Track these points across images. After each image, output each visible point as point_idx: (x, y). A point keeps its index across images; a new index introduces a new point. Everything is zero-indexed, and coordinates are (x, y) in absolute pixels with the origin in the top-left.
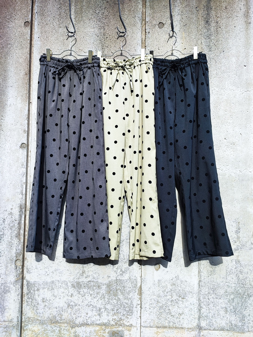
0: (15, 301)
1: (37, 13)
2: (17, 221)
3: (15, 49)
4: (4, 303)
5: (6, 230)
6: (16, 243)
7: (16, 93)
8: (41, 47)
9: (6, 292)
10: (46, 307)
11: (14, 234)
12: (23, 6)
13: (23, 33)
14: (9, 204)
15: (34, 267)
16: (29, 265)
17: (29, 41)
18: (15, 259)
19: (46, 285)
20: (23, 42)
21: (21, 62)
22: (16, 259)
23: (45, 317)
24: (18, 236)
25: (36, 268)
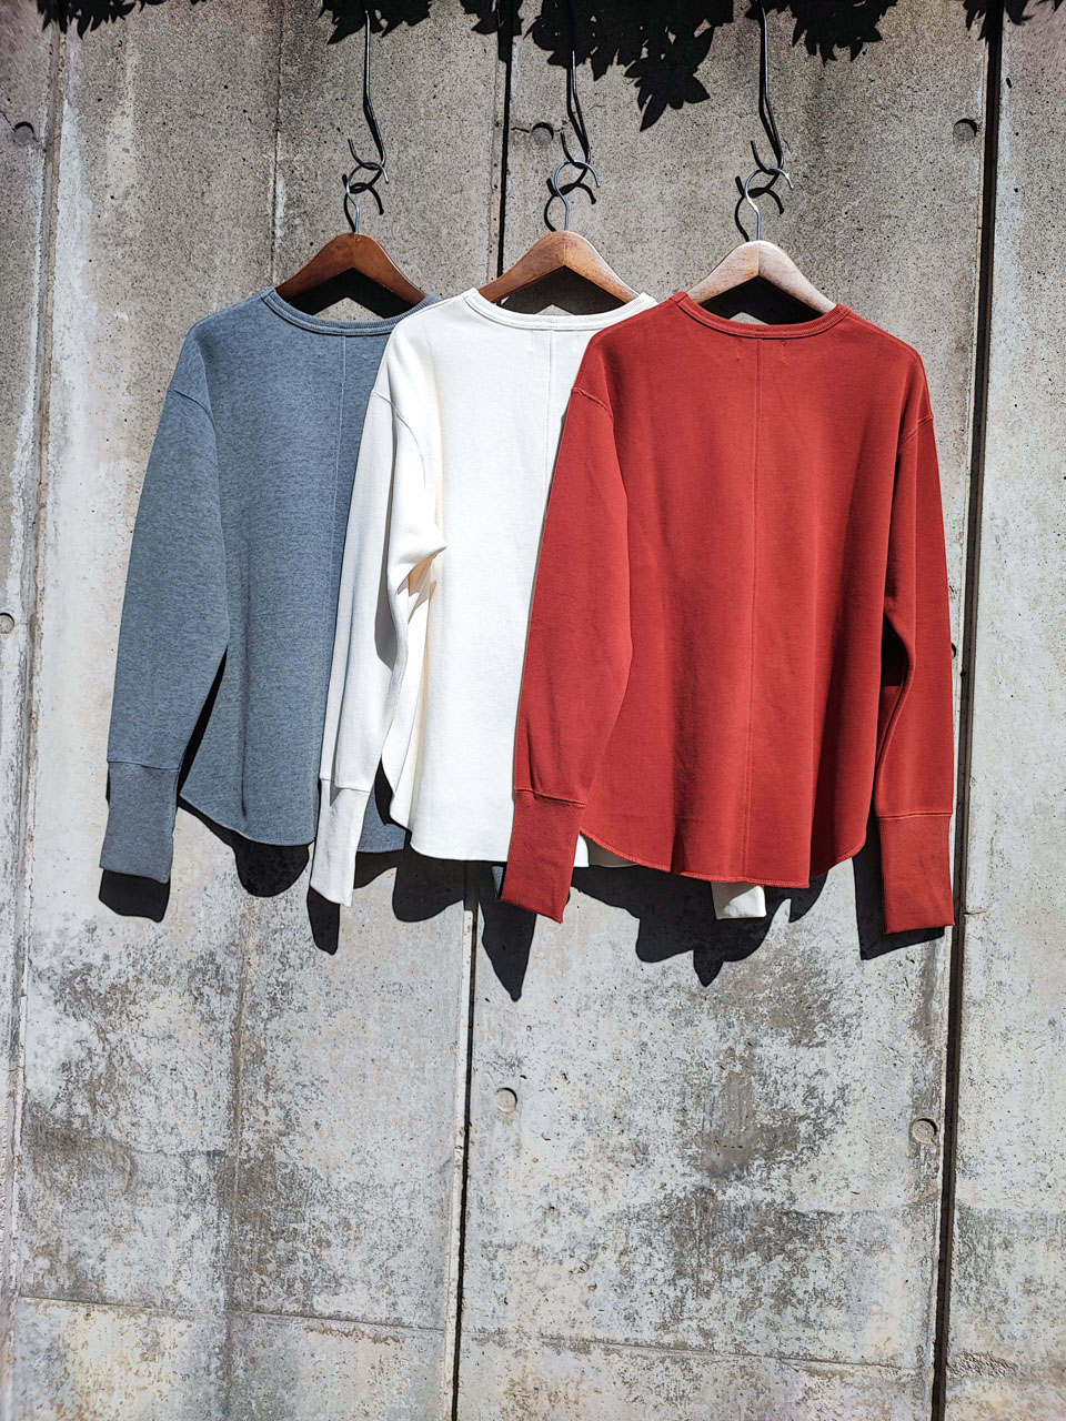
0: (907, 1285)
1: (1008, 80)
2: (917, 963)
3: (912, 238)
4: (863, 1293)
5: (872, 999)
6: (912, 1051)
8: (1028, 229)
9: (871, 1246)
10: (1041, 1312)
11: (905, 1015)
12: (949, 49)
13: (946, 170)
15: (991, 1152)
16: (969, 1144)
17: (972, 206)
18: (908, 1116)
19: (1042, 1227)
20: (946, 208)
21: (939, 295)
22: (915, 1117)
23: (1032, 1355)
24: (922, 1023)
25: (997, 1157)
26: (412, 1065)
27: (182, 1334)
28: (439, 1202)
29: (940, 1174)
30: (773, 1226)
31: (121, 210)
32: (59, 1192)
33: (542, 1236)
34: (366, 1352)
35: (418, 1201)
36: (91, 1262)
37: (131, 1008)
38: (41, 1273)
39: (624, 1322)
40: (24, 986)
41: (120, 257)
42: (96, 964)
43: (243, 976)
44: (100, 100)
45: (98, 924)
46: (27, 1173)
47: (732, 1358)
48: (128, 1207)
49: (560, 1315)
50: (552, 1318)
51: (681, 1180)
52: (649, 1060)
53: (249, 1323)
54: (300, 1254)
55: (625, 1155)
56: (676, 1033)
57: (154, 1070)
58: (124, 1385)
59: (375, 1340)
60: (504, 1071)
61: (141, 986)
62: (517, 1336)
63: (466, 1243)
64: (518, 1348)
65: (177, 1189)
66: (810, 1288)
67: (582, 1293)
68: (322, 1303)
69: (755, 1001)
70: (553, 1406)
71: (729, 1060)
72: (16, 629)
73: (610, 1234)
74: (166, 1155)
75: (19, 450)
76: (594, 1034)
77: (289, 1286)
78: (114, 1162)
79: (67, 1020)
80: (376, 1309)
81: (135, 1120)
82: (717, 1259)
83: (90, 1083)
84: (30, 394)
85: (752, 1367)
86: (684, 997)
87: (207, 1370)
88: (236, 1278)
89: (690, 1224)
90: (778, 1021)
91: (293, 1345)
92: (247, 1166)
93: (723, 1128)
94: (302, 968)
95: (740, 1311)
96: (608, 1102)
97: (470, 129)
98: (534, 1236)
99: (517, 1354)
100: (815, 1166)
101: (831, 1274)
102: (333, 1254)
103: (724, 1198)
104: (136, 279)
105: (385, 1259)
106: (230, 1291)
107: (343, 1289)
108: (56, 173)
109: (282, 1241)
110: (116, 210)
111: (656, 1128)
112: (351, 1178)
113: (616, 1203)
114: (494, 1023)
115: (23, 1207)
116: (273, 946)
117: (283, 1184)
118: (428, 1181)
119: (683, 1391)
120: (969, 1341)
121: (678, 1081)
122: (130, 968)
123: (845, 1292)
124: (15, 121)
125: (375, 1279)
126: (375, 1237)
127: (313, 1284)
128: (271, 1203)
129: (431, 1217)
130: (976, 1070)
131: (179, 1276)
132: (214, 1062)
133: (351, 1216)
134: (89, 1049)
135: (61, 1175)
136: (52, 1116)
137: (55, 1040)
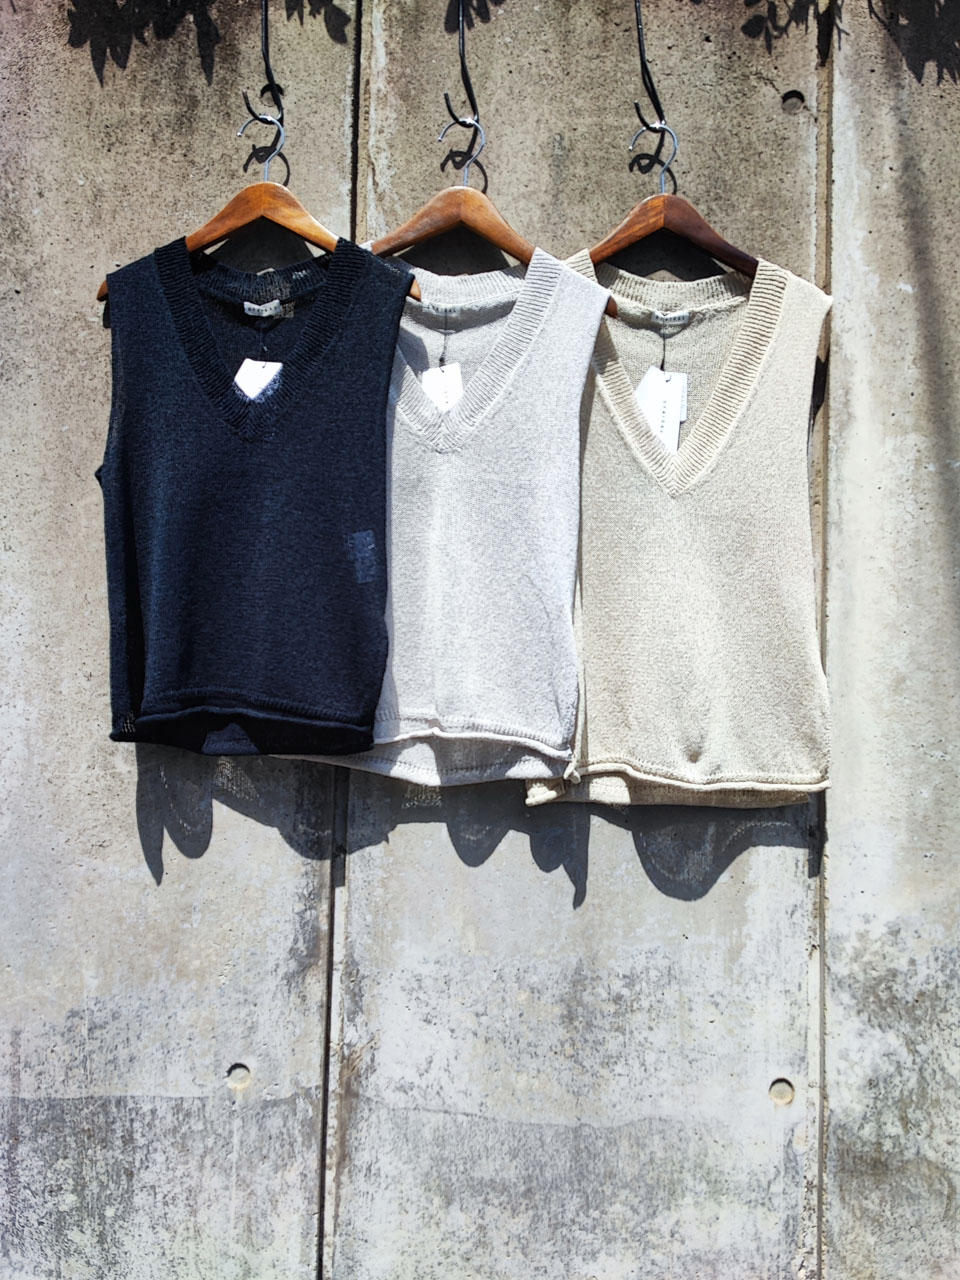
31: (901, 183)
32: (869, 1223)
37: (942, 1015)
41: (902, 230)
42: (901, 969)
44: (873, 71)
45: (902, 926)
46: (833, 1203)
48: (946, 1234)
61: (951, 992)
78: (931, 1185)
79: (871, 1031)
81: (951, 1138)
83: (901, 1100)
104: (919, 253)
110: (896, 182)
122: (940, 974)
124: (784, 90)
134: (898, 1062)
135: (872, 1203)
136: (859, 1138)
137: (860, 1054)
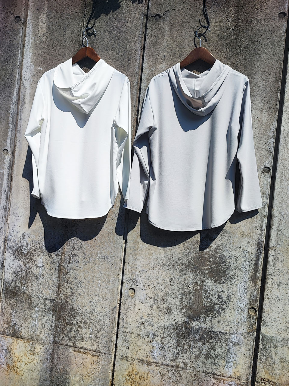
0: (245, 356)
2: (253, 262)
3: (264, 48)
4: (232, 357)
5: (239, 271)
6: (250, 287)
7: (262, 104)
9: (235, 343)
10: (285, 368)
11: (248, 277)
13: (275, 27)
14: (244, 240)
15: (272, 319)
16: (266, 316)
17: (283, 38)
18: (248, 306)
19: (287, 343)
20: (275, 39)
21: (271, 64)
22: (250, 307)
23: (281, 381)
24: (253, 279)
25: (274, 321)
26: (107, 279)
27: (41, 349)
28: (112, 318)
29: (256, 324)
30: (206, 335)
31: (42, 40)
32: (11, 307)
33: (140, 331)
34: (89, 359)
35: (106, 318)
36: (18, 326)
37: (33, 258)
38: (5, 328)
39: (161, 358)
40: (6, 250)
41: (41, 52)
42: (24, 245)
43: (63, 251)
44: (38, 10)
45: (25, 235)
46: (3, 301)
47: (192, 371)
48: (29, 312)
49: (144, 354)
50: (141, 355)
51: (180, 319)
52: (173, 283)
53: (59, 347)
54: (73, 330)
55: (165, 310)
56: (181, 277)
57: (38, 276)
58: (25, 361)
59: (92, 356)
60: (132, 283)
61: (36, 252)
62: (131, 359)
63: (119, 331)
64: (131, 362)
65: (42, 308)
66: (216, 354)
67: (150, 349)
68: (79, 344)
69: (204, 269)
70: (140, 380)
71: (196, 285)
72: (9, 153)
73: (159, 332)
74: (40, 299)
75: (12, 105)
76: (158, 275)
77: (70, 338)
78: (26, 300)
79: (16, 260)
80: (93, 347)
81: (32, 289)
82: (189, 343)
83: (21, 278)
84: (16, 90)
85: (198, 375)
86: (184, 266)
87: (47, 359)
88: (56, 335)
89: (182, 332)
90: (211, 276)
91: (70, 354)
92: (61, 304)
93: (193, 305)
94: (78, 250)
95: (195, 358)
96: (161, 294)
97: (137, 16)
98: (138, 331)
99: (131, 364)
100: (219, 318)
101: (222, 350)
102: (82, 330)
103: (193, 325)
104: (45, 59)
105: (96, 333)
106: (54, 338)
107: (84, 341)
108: (25, 30)
109: (69, 326)
110: (40, 40)
111: (174, 303)
112: (88, 310)
113: (161, 324)
114: (130, 269)
115: (2, 310)
116: (71, 244)
117: (70, 310)
118: (109, 312)
119: (177, 380)
120: (263, 374)
121: (181, 290)
122: (33, 247)
123: (225, 356)
124: (16, 16)
125: (93, 338)
126: (94, 327)
127: (76, 338)
128: (66, 315)
129: (109, 323)
130: (269, 294)
131: (41, 332)
132: (54, 274)
133: (88, 320)
134: (21, 268)
135: (12, 302)
136: (10, 286)
137: (13, 265)
